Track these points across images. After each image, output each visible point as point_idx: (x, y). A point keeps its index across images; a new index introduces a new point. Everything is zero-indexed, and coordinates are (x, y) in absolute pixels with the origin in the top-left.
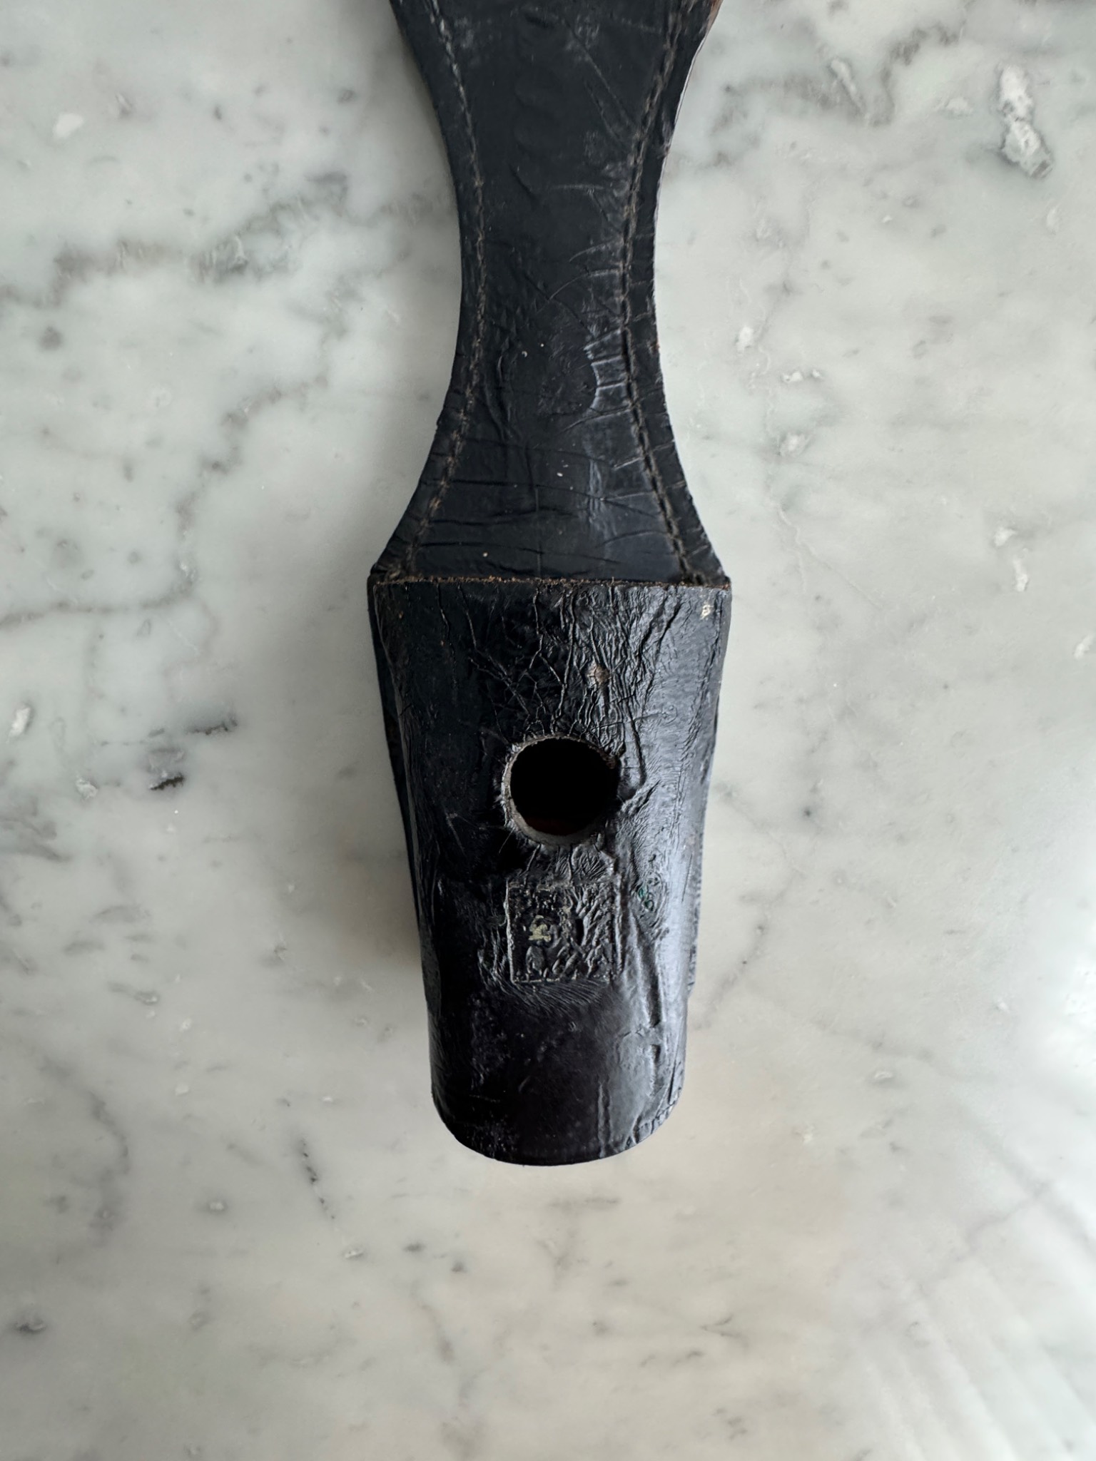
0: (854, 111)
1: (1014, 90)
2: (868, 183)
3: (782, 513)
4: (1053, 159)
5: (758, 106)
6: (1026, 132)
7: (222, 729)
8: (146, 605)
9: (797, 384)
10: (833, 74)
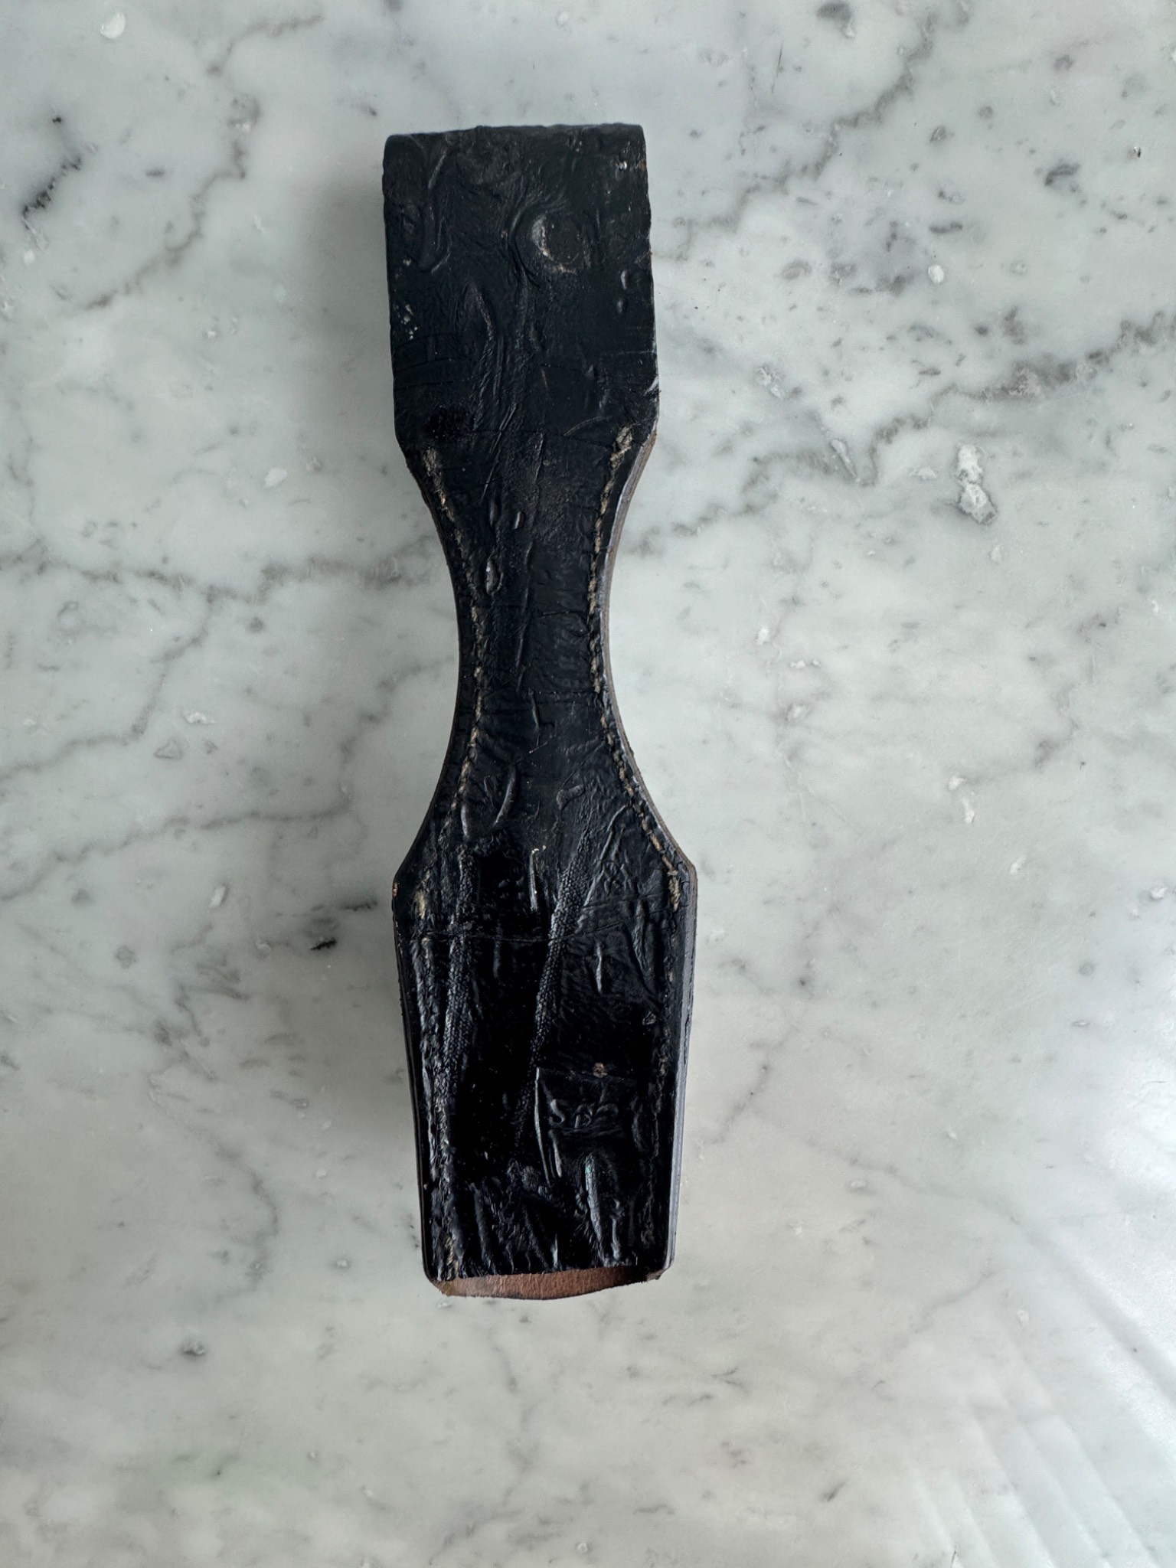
0: (848, 476)
1: (969, 461)
2: (858, 526)
3: (788, 763)
4: (997, 511)
5: (777, 471)
6: (977, 492)
7: (366, 907)
8: (314, 816)
9: (801, 669)
10: (834, 449)
